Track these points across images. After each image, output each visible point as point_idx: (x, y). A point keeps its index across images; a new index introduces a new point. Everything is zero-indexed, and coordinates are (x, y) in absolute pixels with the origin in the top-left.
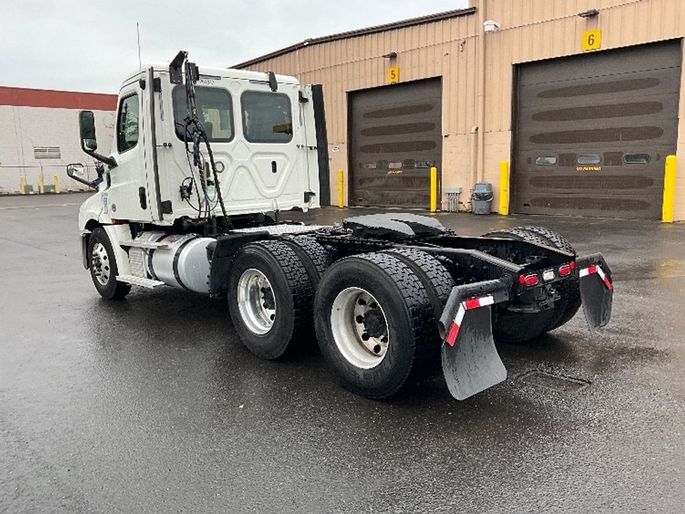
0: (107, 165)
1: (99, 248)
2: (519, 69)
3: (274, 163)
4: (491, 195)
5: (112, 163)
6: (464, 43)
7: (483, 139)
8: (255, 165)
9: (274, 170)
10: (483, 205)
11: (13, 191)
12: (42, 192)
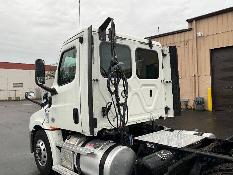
0: (50, 93)
1: (41, 143)
2: (212, 51)
3: (151, 91)
4: (204, 103)
5: (54, 92)
6: (187, 42)
7: (198, 79)
8: (142, 92)
9: (151, 95)
10: (200, 106)
11: (4, 99)
12: (15, 100)
